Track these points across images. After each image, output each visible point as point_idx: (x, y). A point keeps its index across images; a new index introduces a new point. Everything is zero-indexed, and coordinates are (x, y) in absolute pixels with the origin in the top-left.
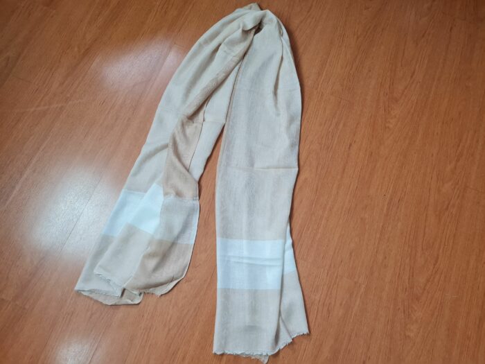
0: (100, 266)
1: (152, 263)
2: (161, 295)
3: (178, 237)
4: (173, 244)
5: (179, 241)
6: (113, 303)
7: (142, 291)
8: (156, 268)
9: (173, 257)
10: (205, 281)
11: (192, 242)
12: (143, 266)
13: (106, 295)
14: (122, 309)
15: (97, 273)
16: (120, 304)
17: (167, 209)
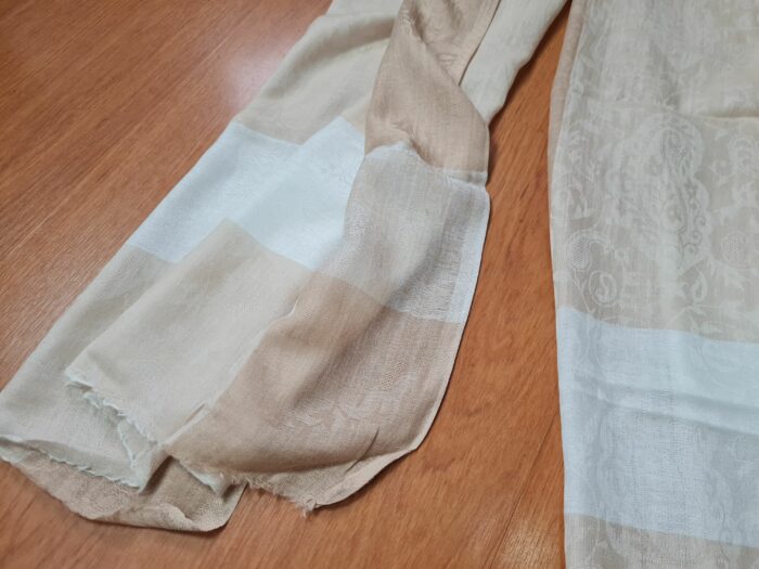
0: (94, 357)
1: (297, 369)
2: (318, 510)
3: (406, 290)
4: (385, 314)
5: (410, 309)
6: (107, 514)
7: (236, 478)
8: (308, 394)
9: (379, 360)
10: (509, 476)
11: (459, 315)
12: (258, 371)
13: (90, 474)
14: (144, 543)
15: (76, 378)
16: (134, 519)
17: (377, 182)
